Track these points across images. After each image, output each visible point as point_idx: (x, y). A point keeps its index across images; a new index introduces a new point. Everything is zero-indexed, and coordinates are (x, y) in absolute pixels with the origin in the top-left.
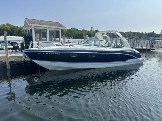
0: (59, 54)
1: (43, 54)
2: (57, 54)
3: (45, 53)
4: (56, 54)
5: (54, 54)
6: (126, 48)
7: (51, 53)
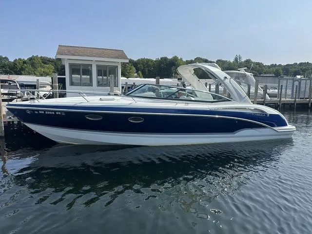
0: (63, 114)
1: (36, 112)
2: (59, 113)
3: (38, 111)
4: (57, 113)
5: (53, 113)
6: (234, 104)
7: (48, 111)
